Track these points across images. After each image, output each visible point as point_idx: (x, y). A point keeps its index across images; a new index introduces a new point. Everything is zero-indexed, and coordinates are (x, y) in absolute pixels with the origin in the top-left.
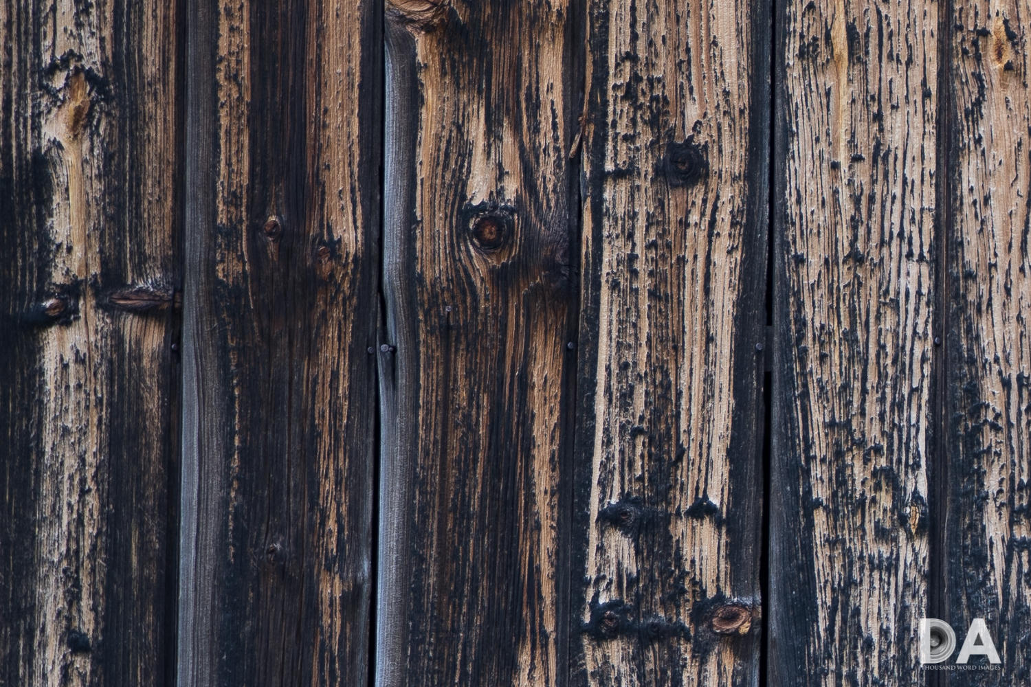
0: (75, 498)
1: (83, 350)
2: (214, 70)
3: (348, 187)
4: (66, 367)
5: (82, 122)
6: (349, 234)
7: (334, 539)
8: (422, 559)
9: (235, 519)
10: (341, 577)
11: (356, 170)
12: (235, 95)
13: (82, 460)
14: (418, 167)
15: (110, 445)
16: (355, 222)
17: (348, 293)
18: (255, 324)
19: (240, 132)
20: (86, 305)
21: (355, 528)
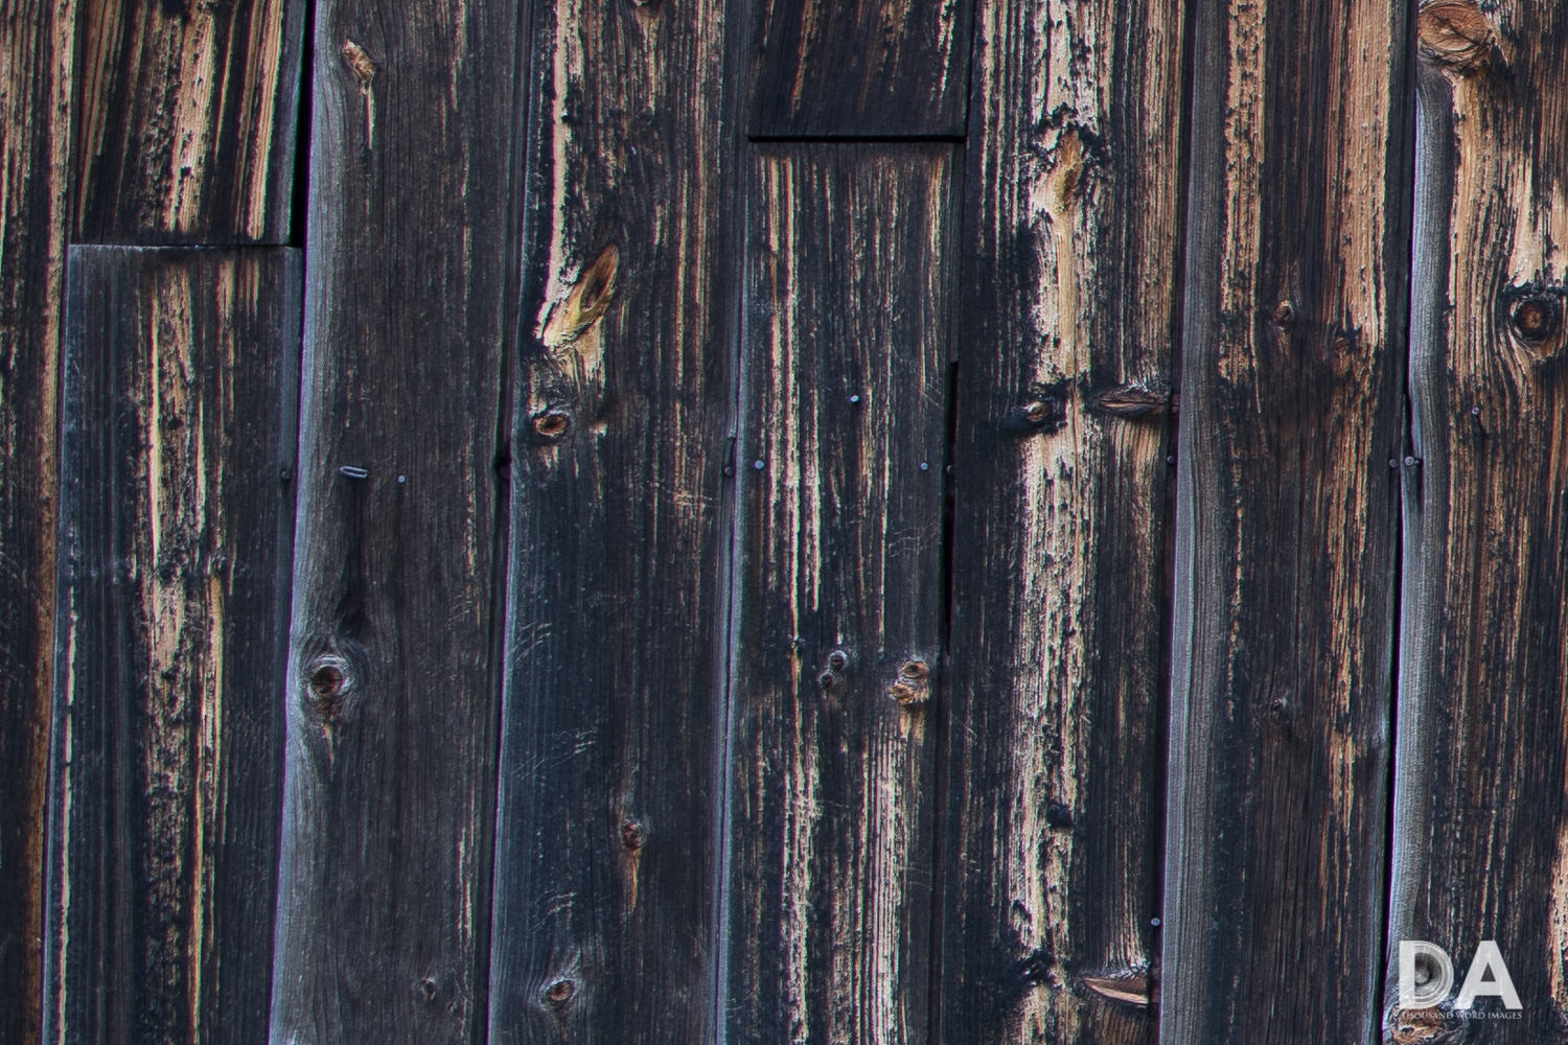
0: (1058, 641)
1: (1070, 463)
2: (1223, 126)
3: (1371, 265)
4: (1050, 483)
5: (1075, 190)
6: (1371, 322)
7: (1347, 694)
8: (1449, 719)
9: (1236, 668)
10: (1354, 740)
11: (1381, 244)
12: (1246, 156)
13: (1066, 595)
14: (1453, 240)
15: (1097, 578)
16: (1378, 307)
17: (1368, 393)
18: (1262, 431)
19: (1250, 199)
20: (1074, 409)
21: (1371, 680)
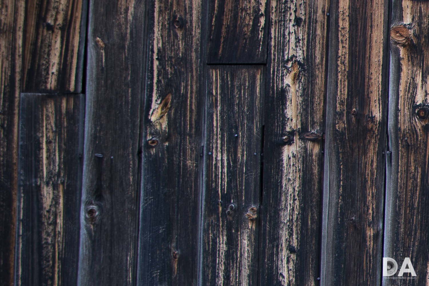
0: (292, 202)
1: (295, 153)
2: (337, 61)
3: (378, 99)
4: (290, 158)
5: (296, 78)
6: (377, 114)
7: (371, 216)
8: (399, 223)
9: (341, 209)
10: (373, 229)
11: (380, 93)
12: (343, 69)
13: (294, 189)
14: (400, 92)
15: (303, 184)
16: (379, 110)
17: (377, 134)
18: (348, 144)
19: (344, 81)
20: (296, 138)
21: (378, 212)
